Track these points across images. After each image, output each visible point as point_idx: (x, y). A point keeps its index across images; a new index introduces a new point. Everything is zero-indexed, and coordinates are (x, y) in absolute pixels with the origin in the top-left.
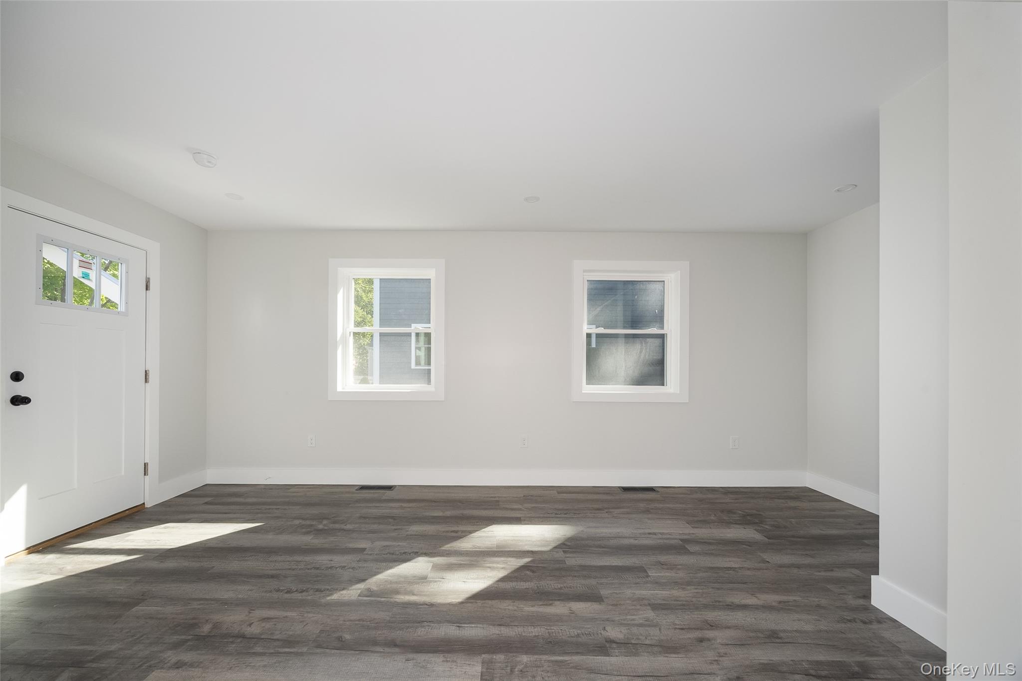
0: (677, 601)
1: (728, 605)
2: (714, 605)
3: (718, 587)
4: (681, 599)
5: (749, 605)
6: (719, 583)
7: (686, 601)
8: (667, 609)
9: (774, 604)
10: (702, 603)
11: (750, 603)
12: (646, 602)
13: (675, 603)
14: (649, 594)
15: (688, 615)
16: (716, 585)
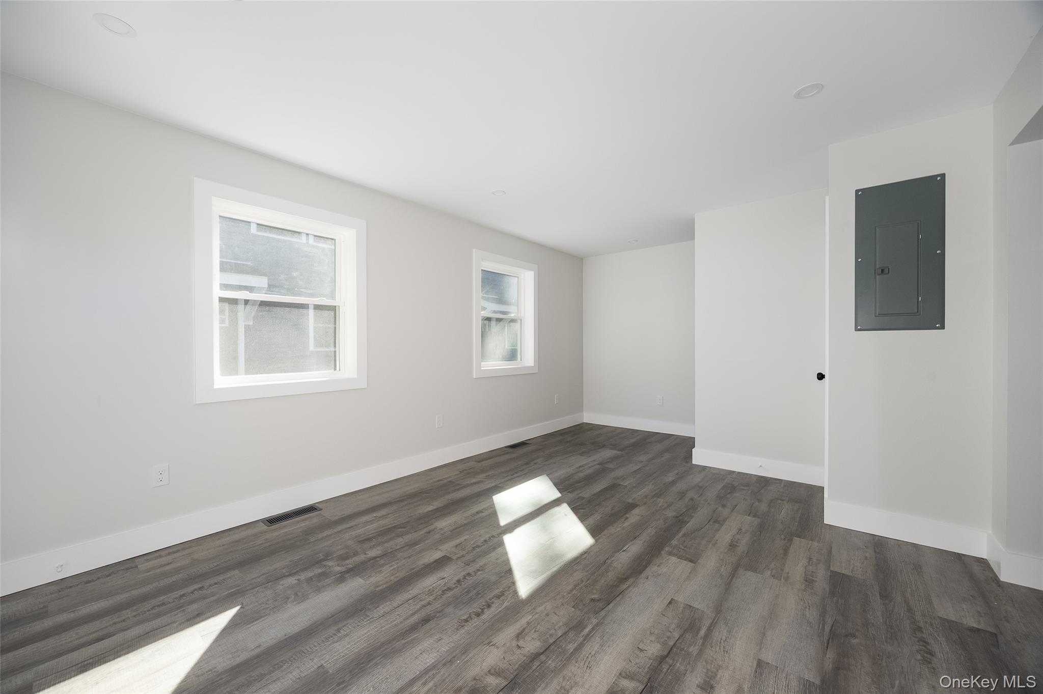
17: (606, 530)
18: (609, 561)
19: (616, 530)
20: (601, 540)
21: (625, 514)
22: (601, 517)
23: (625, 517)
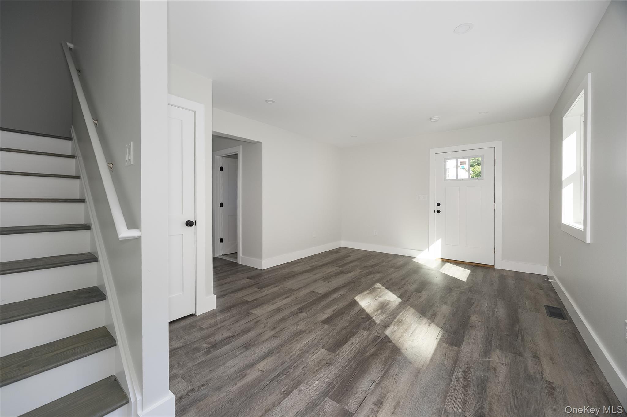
0: (296, 341)
1: (273, 353)
2: (279, 349)
3: (284, 364)
4: (295, 343)
5: (262, 360)
6: (285, 369)
7: (293, 343)
8: (296, 333)
9: (248, 371)
10: (285, 346)
11: (262, 362)
12: (307, 332)
13: (296, 339)
14: (311, 337)
15: (286, 336)
16: (286, 365)
17: (348, 303)
18: (348, 291)
19: (342, 304)
20: (351, 299)
21: (334, 314)
22: (350, 311)
23: (335, 312)
